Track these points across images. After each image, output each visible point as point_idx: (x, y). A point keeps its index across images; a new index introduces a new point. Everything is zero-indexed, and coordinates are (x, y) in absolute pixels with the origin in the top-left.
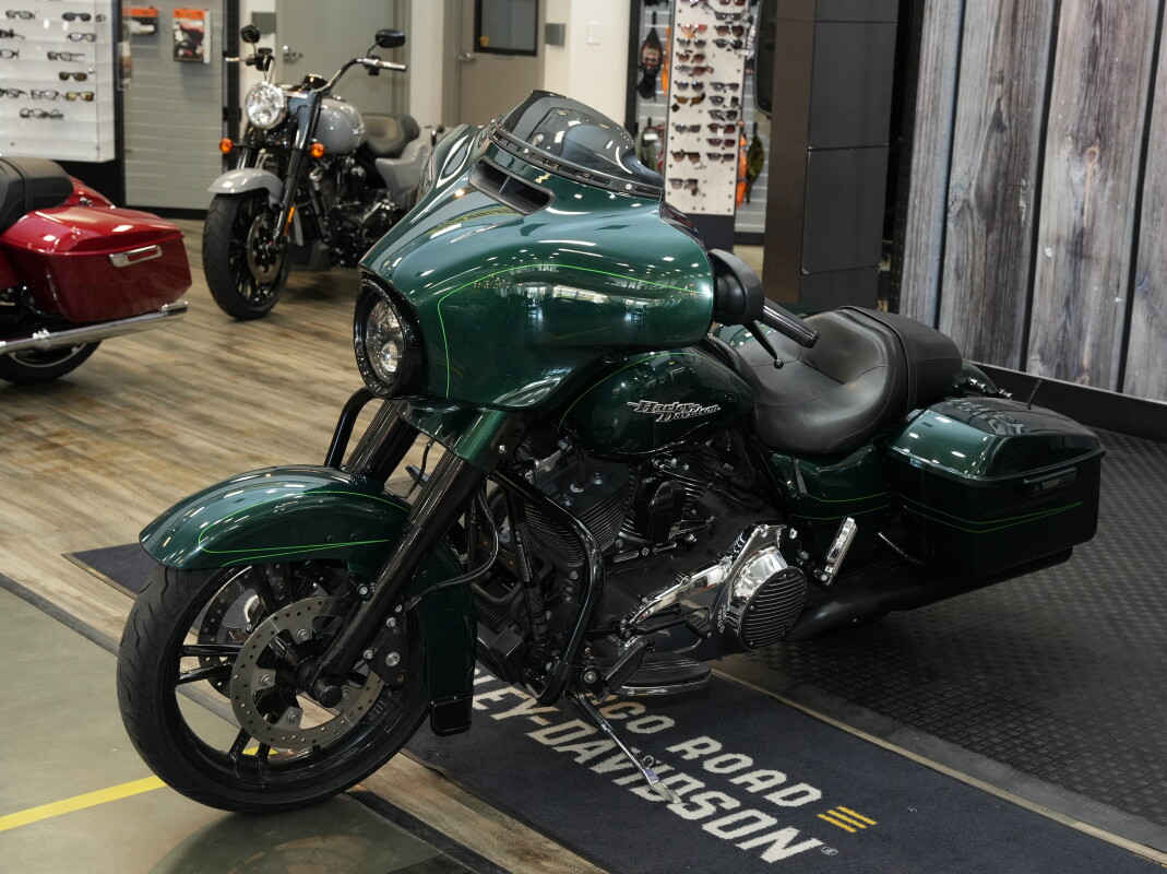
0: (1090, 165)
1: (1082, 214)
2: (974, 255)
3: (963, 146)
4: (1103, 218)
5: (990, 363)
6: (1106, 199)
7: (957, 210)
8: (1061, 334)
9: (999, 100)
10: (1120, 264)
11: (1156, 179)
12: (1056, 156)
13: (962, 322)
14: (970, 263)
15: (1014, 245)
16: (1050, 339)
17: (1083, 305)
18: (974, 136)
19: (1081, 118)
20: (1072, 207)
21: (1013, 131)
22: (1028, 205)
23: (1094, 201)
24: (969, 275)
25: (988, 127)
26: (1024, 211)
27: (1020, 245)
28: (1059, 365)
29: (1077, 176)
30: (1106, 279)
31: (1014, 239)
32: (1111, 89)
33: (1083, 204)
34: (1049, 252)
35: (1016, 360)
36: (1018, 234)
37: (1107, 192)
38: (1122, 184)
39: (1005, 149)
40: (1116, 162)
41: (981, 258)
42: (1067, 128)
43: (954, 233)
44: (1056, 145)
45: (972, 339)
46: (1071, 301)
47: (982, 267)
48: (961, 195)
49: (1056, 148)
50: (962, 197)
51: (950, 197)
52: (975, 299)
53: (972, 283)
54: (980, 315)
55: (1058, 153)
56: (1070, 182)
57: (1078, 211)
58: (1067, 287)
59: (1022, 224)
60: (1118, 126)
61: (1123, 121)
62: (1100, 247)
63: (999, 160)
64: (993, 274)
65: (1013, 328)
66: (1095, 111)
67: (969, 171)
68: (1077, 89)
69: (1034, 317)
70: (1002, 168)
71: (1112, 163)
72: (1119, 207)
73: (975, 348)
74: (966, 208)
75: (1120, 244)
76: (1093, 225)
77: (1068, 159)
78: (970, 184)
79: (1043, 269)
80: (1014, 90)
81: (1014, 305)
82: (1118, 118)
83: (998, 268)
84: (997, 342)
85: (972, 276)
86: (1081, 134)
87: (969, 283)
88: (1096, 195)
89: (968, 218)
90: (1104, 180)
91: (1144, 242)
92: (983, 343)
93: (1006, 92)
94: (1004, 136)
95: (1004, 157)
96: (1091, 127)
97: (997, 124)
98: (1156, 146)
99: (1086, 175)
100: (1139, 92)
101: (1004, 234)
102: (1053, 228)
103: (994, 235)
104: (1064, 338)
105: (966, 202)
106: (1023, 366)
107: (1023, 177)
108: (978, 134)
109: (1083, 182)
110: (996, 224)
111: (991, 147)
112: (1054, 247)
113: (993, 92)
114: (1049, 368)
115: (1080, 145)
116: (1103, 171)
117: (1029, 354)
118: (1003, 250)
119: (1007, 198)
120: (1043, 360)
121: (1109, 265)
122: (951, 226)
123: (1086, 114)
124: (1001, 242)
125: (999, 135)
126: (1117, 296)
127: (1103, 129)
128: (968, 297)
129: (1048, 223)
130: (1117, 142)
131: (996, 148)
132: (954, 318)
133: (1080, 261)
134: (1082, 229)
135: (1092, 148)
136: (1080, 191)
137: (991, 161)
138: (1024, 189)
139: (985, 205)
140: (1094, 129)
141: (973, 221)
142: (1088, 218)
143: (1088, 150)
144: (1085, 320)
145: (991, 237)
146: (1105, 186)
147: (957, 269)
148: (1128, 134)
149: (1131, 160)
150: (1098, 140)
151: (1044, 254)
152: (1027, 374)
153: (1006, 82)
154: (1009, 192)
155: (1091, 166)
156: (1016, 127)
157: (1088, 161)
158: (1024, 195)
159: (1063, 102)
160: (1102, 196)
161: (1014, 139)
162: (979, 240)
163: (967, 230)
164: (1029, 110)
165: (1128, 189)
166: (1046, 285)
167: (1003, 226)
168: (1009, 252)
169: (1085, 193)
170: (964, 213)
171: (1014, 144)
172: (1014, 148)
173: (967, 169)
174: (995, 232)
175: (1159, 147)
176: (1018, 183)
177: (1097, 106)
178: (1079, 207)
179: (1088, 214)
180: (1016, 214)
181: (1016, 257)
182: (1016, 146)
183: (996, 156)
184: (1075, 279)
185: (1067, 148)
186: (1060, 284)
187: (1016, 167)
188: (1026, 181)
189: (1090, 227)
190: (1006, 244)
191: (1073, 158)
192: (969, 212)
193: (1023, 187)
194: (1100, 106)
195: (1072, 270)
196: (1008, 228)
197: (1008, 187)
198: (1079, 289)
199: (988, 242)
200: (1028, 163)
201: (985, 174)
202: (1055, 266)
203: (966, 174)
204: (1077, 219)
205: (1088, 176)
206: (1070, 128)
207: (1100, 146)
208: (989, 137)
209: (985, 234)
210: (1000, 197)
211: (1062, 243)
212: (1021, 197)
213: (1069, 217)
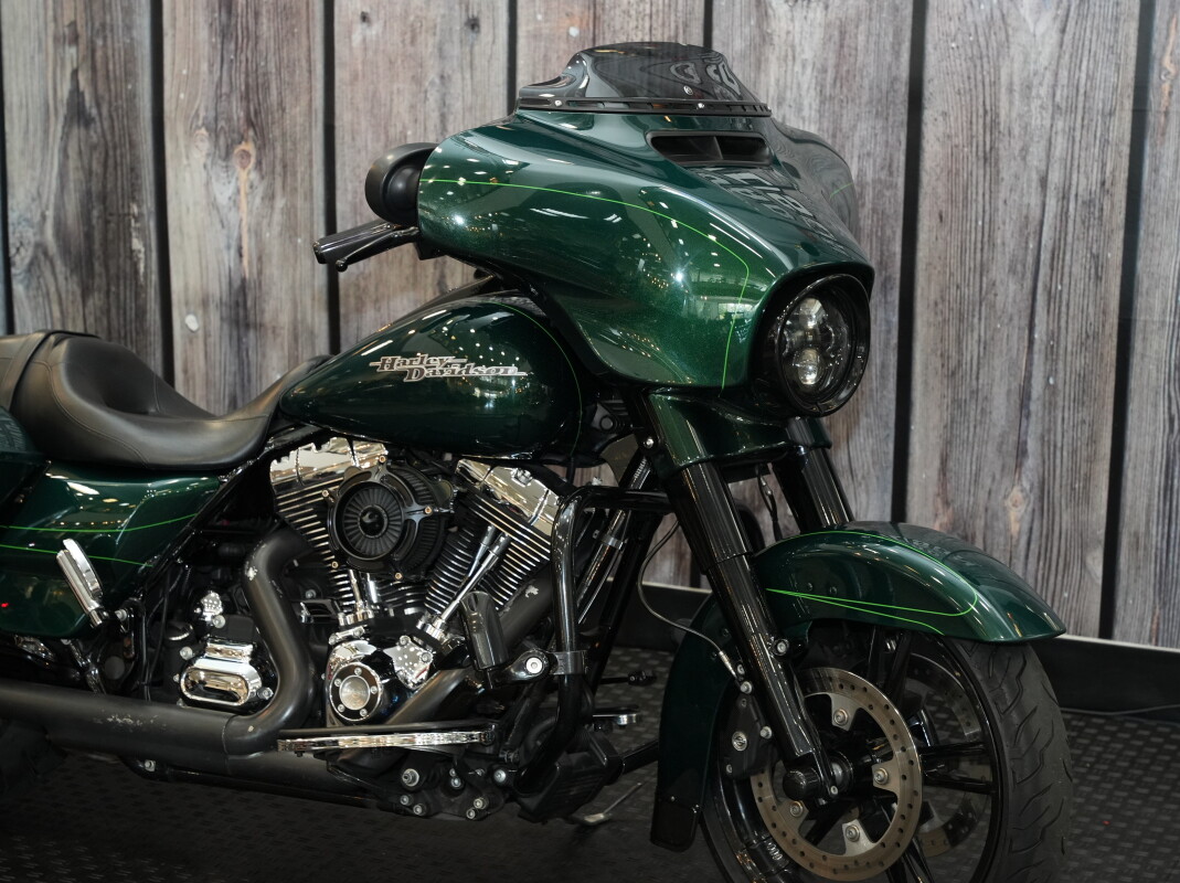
0: (243, 175)
1: (241, 256)
3: (22, 153)
4: (275, 260)
6: (276, 229)
7: (27, 261)
9: (75, 73)
11: (355, 192)
12: (185, 162)
15: (131, 314)
18: (40, 136)
19: (218, 97)
20: (223, 245)
21: (106, 124)
22: (147, 246)
23: (257, 233)
25: (61, 119)
26: (142, 256)
27: (141, 313)
29: (223, 193)
31: (131, 305)
32: (262, 46)
33: (240, 238)
34: (193, 322)
36: (137, 295)
37: (277, 217)
38: (300, 202)
39: (95, 155)
40: (285, 167)
42: (197, 115)
43: (26, 303)
44: (182, 143)
48: (30, 235)
49: (183, 150)
50: (33, 240)
51: (12, 240)
55: (188, 158)
56: (213, 205)
57: (233, 251)
58: (230, 378)
59: (142, 279)
60: (282, 108)
61: (288, 100)
62: (276, 307)
63: (89, 173)
66: (240, 81)
67: (39, 194)
68: (205, 50)
70: (96, 187)
71: (279, 169)
72: (299, 241)
74: (42, 257)
75: (308, 301)
76: (260, 272)
77: (205, 166)
78: (44, 217)
79: (185, 351)
80: (99, 54)
82: (280, 94)
86: (222, 123)
88: (259, 224)
89: (48, 274)
90: (270, 197)
91: (347, 296)
93: (84, 58)
94: (92, 133)
95: (97, 167)
96: (238, 112)
97: (78, 113)
98: (348, 138)
99: (238, 191)
100: (309, 50)
101: (112, 297)
102: (194, 282)
103: (96, 300)
105: (40, 247)
107: (134, 199)
108: (46, 132)
109: (235, 203)
110: (97, 281)
111: (72, 152)
112: (200, 312)
113: (63, 60)
115: (222, 142)
116: (265, 182)
118: (115, 323)
119: (110, 236)
121: (296, 338)
122: (19, 289)
123: (225, 89)
124: (109, 311)
125: (82, 130)
127: (257, 113)
129: (185, 274)
130: (284, 134)
131: (80, 153)
133: (246, 336)
134: (243, 280)
135: (243, 146)
136: (232, 217)
137: (74, 175)
138: (136, 221)
139: (73, 250)
140: (242, 114)
141: (56, 278)
142: (250, 263)
143: (238, 149)
145: (90, 303)
146: (272, 207)
148: (300, 120)
149: (311, 161)
150: (251, 133)
151: (184, 326)
153: (83, 41)
154: (112, 225)
155: (246, 175)
156: (111, 117)
157: (238, 168)
158: (138, 230)
159: (185, 72)
160: (269, 225)
161: (109, 137)
162: (70, 310)
163: (48, 294)
164: (130, 87)
165: (312, 210)
166: (194, 378)
167: (108, 285)
168: (125, 326)
169: (241, 220)
170: (39, 267)
171: (110, 145)
172: (111, 153)
173: (34, 191)
174: (96, 294)
175: (353, 139)
176: (126, 211)
177: (243, 76)
178: (234, 244)
179: (250, 256)
180: (128, 262)
181: (137, 333)
182: (115, 148)
183: (83, 167)
184: (241, 363)
185: (201, 148)
186: (217, 373)
187: (119, 184)
188: (139, 207)
189: (255, 276)
190: (118, 314)
191: (213, 163)
192: (48, 263)
193: (134, 216)
194: (247, 75)
195: (235, 349)
196: (118, 286)
197: (110, 218)
198: (249, 381)
199: (87, 311)
200: (138, 177)
201: (66, 198)
202: (206, 345)
203: (33, 200)
204: (232, 265)
205: (242, 193)
206: (202, 114)
207: (255, 142)
208: (66, 136)
209: (79, 299)
210: (97, 236)
211: (212, 307)
212: (134, 234)
213: (218, 262)
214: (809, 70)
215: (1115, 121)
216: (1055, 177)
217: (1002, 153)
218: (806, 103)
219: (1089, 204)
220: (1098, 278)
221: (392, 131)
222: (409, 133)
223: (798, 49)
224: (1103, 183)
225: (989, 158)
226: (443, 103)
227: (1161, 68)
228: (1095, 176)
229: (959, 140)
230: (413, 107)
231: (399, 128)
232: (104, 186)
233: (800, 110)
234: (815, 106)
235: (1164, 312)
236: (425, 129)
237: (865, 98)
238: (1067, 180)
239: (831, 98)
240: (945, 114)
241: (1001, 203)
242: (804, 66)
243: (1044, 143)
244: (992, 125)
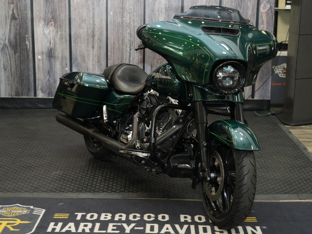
0: (51, 28)
1: (51, 44)
2: (10, 62)
4: (58, 44)
5: (22, 96)
6: (58, 38)
7: (1, 47)
8: (48, 82)
9: (13, 10)
10: (66, 58)
11: (75, 30)
12: (38, 26)
13: (9, 85)
14: (9, 65)
15: (26, 56)
16: (44, 85)
17: (55, 72)
18: (4, 22)
19: (45, 14)
20: (47, 42)
21: (20, 19)
22: (29, 43)
23: (54, 39)
24: (9, 68)
25: (10, 19)
26: (28, 45)
27: (28, 56)
28: (49, 93)
29: (47, 32)
30: (62, 64)
32: (55, 3)
33: (50, 40)
34: (40, 57)
35: (32, 93)
36: (27, 53)
37: (59, 36)
38: (64, 33)
39: (18, 26)
40: (60, 26)
41: (13, 62)
42: (41, 17)
44: (37, 22)
45: (14, 89)
46: (50, 72)
47: (14, 65)
49: (38, 24)
50: (3, 43)
52: (13, 76)
53: (11, 71)
54: (16, 81)
55: (39, 25)
56: (45, 34)
57: (49, 43)
58: (48, 68)
59: (28, 49)
60: (60, 15)
61: (61, 13)
62: (58, 53)
64: (19, 67)
65: (29, 84)
66: (50, 10)
67: (4, 34)
68: (42, 4)
69: (37, 79)
70: (18, 32)
71: (59, 27)
72: (63, 40)
73: (16, 92)
74: (5, 46)
75: (65, 51)
76: (55, 47)
77: (43, 27)
78: (5, 38)
79: (38, 63)
80: (18, 6)
81: (29, 76)
82: (59, 12)
83: (21, 65)
84: (24, 89)
85: (11, 69)
86: (46, 19)
87: (10, 71)
88: (55, 37)
89: (6, 49)
90: (57, 32)
91: (73, 50)
92: (18, 90)
93: (15, 7)
94: (17, 21)
95: (18, 28)
96: (50, 16)
97: (13, 18)
98: (74, 20)
99: (50, 31)
100: (65, 4)
101: (21, 54)
102: (40, 49)
103: (18, 54)
104: (49, 83)
105: (5, 44)
106: (35, 94)
107: (26, 34)
108: (6, 21)
109: (49, 34)
110: (18, 50)
111: (12, 25)
112: (41, 55)
113: (10, 7)
114: (45, 94)
115: (46, 22)
116: (56, 29)
117: (37, 91)
118: (22, 58)
119: (21, 41)
120: (42, 91)
121: (62, 59)
123: (47, 12)
124: (21, 56)
125: (15, 21)
126: (66, 68)
128: (10, 76)
130: (60, 20)
131: (14, 25)
132: (5, 84)
133: (52, 59)
134: (51, 48)
135: (51, 23)
136: (49, 36)
137: (13, 30)
138: (27, 38)
139: (12, 45)
140: (51, 17)
141: (8, 50)
142: (53, 45)
143: (50, 23)
144: (56, 77)
145: (16, 55)
146: (58, 34)
147: (4, 67)
148: (63, 17)
149: (66, 25)
150: (53, 20)
151: (38, 58)
152: (37, 97)
153: (15, 3)
155: (52, 28)
156: (21, 18)
157: (50, 27)
158: (28, 40)
159: (38, 9)
160: (57, 37)
161: (21, 22)
162: (12, 56)
163: (6, 54)
164: (26, 12)
165: (66, 34)
166: (40, 68)
167: (21, 51)
168: (24, 59)
169: (51, 37)
170: (4, 48)
171: (21, 23)
172: (21, 25)
173: (3, 33)
174: (18, 53)
175: (75, 20)
176: (25, 36)
177: (51, 9)
178: (49, 42)
179: (53, 43)
180: (25, 46)
181: (27, 60)
182: (22, 24)
183: (15, 28)
184: (50, 64)
185: (42, 24)
186: (45, 67)
187: (23, 31)
188: (28, 35)
189: (54, 47)
190: (23, 57)
191: (44, 26)
192: (6, 48)
193: (27, 37)
194: (52, 9)
195: (49, 62)
196: (23, 51)
197: (21, 38)
198: (52, 68)
199: (15, 57)
200: (27, 30)
201: (11, 34)
202: (43, 61)
203: (3, 35)
204: (49, 46)
205: (51, 31)
206: (42, 17)
207: (54, 22)
208: (11, 22)
209: (14, 54)
210: (18, 41)
211: (44, 54)
212: (27, 41)
213: (46, 45)
214: (163, 5)
218: (163, 11)
221: (83, 19)
222: (86, 19)
223: (161, 2)
226: (93, 13)
227: (223, 3)
230: (87, 14)
231: (84, 18)
232: (20, 32)
233: (162, 12)
234: (165, 11)
236: (90, 18)
237: (173, 10)
239: (167, 10)
242: (162, 5)
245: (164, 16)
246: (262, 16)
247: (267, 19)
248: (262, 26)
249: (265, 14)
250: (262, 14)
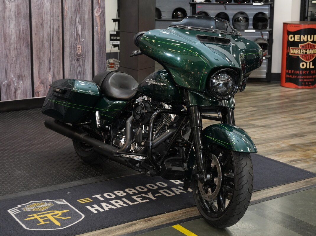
214: (13, 13)
215: (59, 17)
216: (52, 26)
217: (44, 23)
218: (13, 18)
219: (57, 30)
220: (59, 41)
223: (11, 9)
224: (58, 27)
225: (42, 24)
227: (65, 9)
228: (57, 26)
229: (37, 22)
233: (12, 19)
234: (15, 18)
235: (68, 45)
237: (23, 16)
238: (53, 26)
239: (17, 17)
240: (35, 18)
241: (44, 31)
242: (12, 12)
243: (50, 21)
244: (42, 19)
245: (14, 22)
246: (96, 20)
247: (100, 22)
248: (97, 28)
249: (98, 17)
250: (96, 17)
